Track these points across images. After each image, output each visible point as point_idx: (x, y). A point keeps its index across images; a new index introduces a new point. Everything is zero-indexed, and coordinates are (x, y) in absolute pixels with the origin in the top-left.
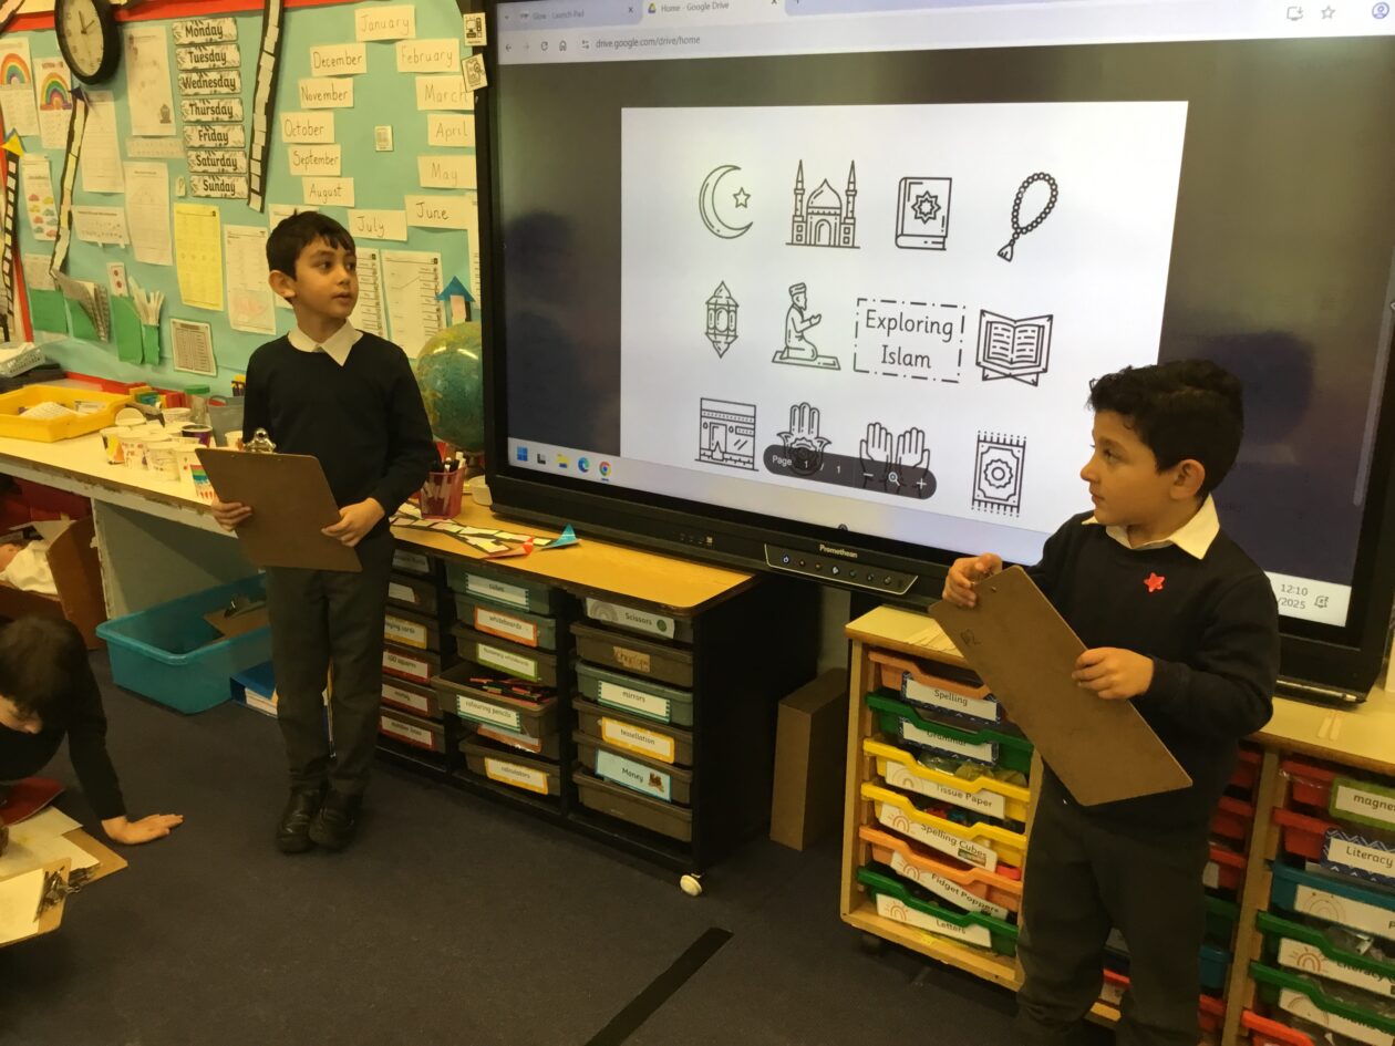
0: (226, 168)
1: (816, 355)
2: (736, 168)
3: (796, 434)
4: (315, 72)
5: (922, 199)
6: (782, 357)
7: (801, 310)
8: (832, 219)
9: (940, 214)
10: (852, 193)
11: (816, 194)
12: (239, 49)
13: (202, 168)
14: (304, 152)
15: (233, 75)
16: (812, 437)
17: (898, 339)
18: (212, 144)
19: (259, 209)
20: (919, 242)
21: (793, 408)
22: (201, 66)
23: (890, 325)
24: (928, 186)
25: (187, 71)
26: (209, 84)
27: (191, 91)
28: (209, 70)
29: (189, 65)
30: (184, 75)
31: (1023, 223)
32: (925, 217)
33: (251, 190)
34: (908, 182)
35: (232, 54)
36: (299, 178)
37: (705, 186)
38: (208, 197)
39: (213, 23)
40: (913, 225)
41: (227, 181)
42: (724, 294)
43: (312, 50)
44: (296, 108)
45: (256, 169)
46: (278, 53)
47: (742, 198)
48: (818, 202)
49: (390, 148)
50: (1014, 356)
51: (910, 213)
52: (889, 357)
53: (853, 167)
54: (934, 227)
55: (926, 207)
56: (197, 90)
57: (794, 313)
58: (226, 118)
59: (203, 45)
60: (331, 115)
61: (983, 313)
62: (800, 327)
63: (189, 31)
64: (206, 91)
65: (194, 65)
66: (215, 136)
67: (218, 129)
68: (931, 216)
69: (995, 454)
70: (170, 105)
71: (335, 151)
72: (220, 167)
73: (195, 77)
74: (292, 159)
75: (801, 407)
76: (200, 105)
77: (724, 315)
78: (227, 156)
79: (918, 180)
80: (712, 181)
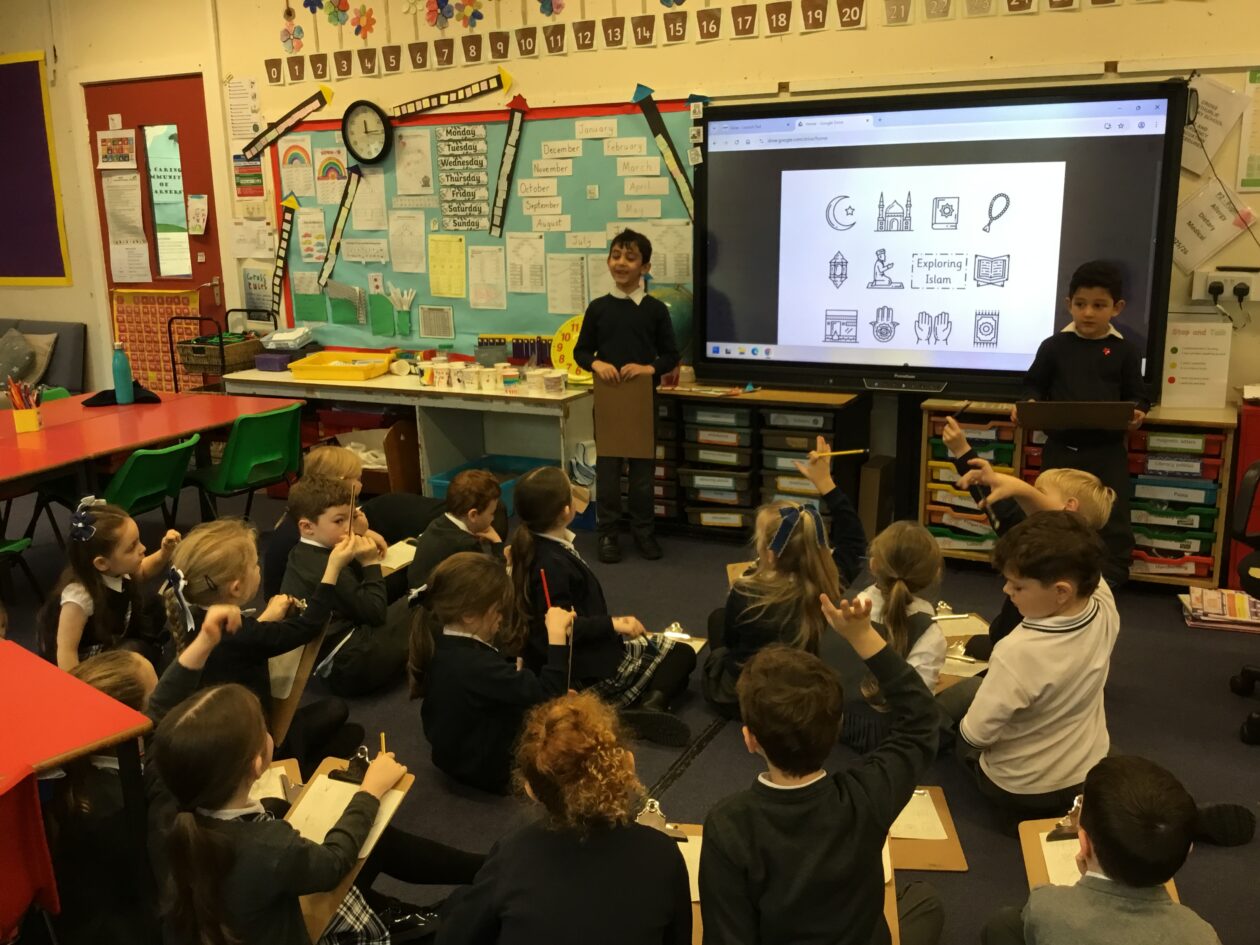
0: (472, 213)
1: (890, 282)
2: (846, 197)
3: (880, 322)
4: (544, 156)
5: (944, 207)
6: (873, 285)
7: (882, 262)
8: (899, 218)
9: (954, 214)
10: (909, 205)
11: (890, 207)
12: (486, 143)
13: (453, 213)
14: (534, 202)
15: (482, 158)
16: (889, 322)
17: (935, 272)
18: (463, 198)
19: (498, 235)
20: (944, 226)
21: (878, 310)
22: (456, 153)
23: (929, 265)
24: (947, 201)
25: (444, 156)
26: (463, 163)
27: (448, 167)
28: (464, 155)
29: (446, 151)
30: (443, 159)
31: (994, 215)
32: (946, 215)
33: (492, 225)
34: (937, 200)
35: (481, 146)
36: (530, 217)
37: (829, 206)
38: (456, 230)
39: (467, 128)
40: (940, 218)
41: (472, 219)
42: (840, 257)
43: (543, 144)
44: (530, 176)
45: (498, 212)
46: (517, 145)
47: (850, 211)
48: (892, 211)
49: (597, 197)
50: (992, 275)
51: (939, 214)
52: (929, 280)
53: (909, 194)
54: (951, 219)
55: (947, 211)
56: (453, 167)
57: (879, 264)
58: (475, 183)
59: (460, 141)
60: (555, 180)
61: (976, 256)
62: (882, 270)
63: (448, 132)
64: (460, 167)
65: (451, 152)
66: (464, 194)
67: (468, 190)
68: (950, 214)
69: (984, 320)
70: (430, 176)
71: (559, 200)
72: (468, 212)
73: (452, 159)
74: (525, 205)
75: (883, 309)
76: (454, 175)
77: (839, 268)
78: (473, 205)
79: (943, 199)
80: (833, 204)
